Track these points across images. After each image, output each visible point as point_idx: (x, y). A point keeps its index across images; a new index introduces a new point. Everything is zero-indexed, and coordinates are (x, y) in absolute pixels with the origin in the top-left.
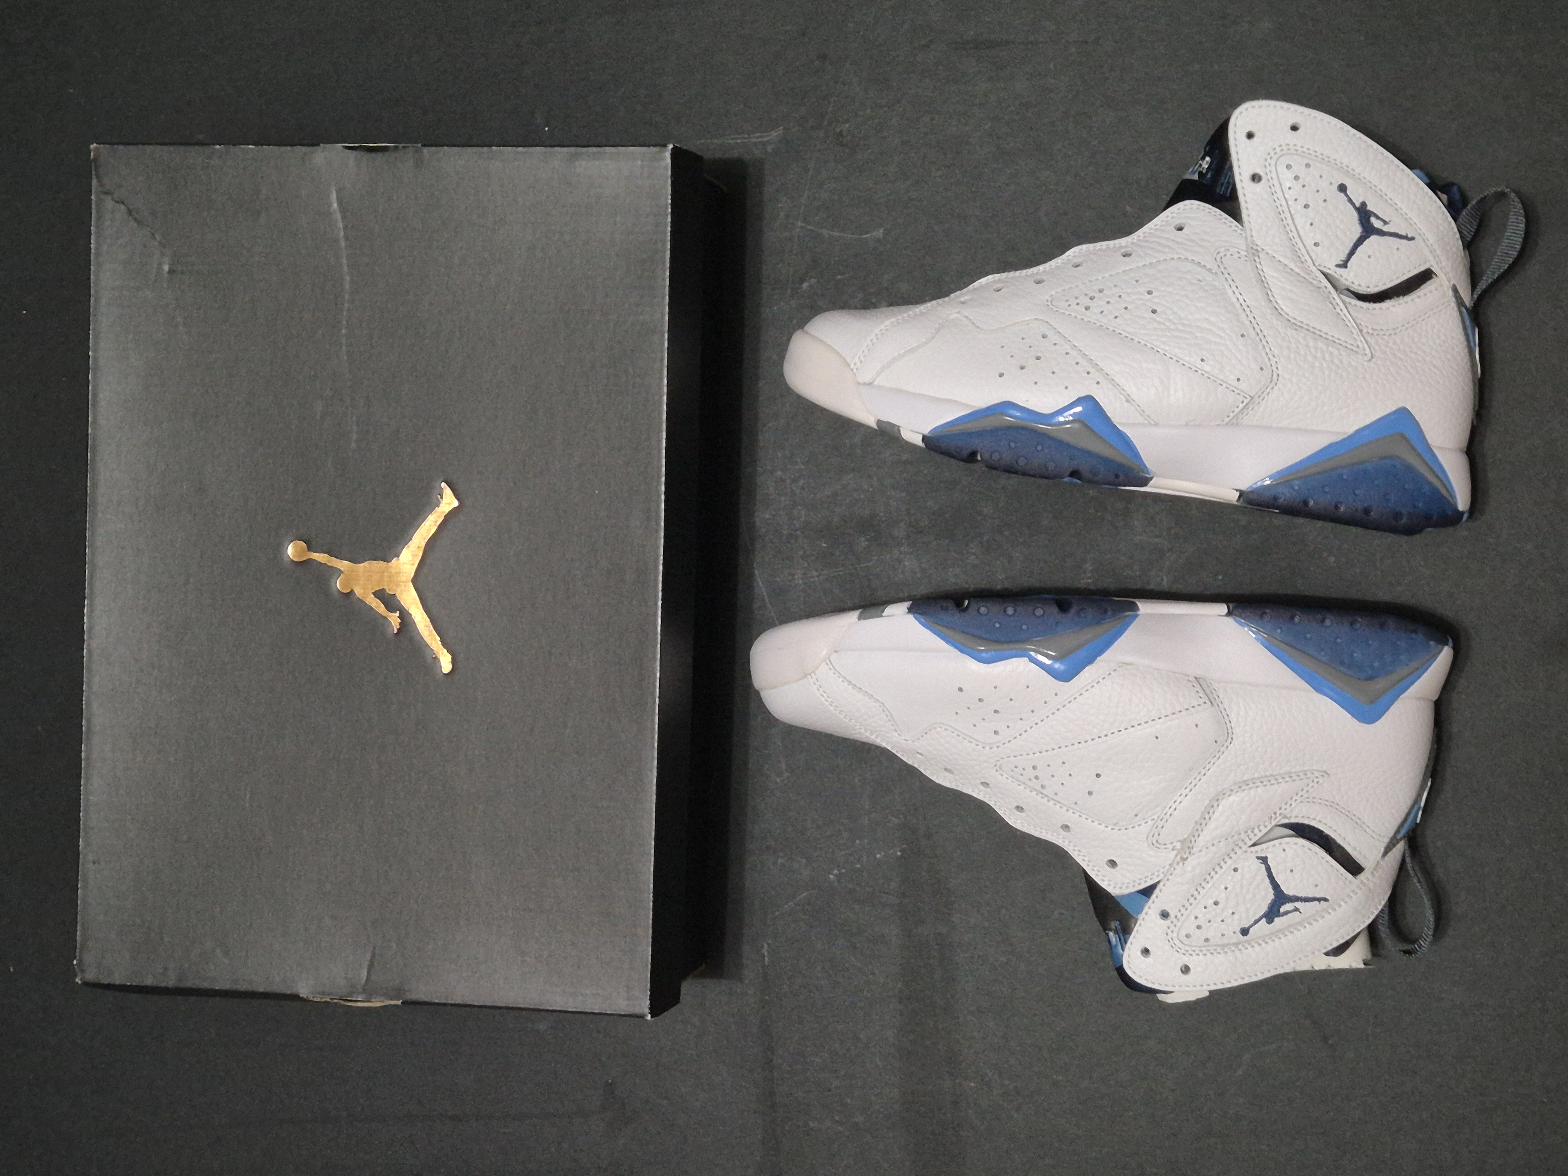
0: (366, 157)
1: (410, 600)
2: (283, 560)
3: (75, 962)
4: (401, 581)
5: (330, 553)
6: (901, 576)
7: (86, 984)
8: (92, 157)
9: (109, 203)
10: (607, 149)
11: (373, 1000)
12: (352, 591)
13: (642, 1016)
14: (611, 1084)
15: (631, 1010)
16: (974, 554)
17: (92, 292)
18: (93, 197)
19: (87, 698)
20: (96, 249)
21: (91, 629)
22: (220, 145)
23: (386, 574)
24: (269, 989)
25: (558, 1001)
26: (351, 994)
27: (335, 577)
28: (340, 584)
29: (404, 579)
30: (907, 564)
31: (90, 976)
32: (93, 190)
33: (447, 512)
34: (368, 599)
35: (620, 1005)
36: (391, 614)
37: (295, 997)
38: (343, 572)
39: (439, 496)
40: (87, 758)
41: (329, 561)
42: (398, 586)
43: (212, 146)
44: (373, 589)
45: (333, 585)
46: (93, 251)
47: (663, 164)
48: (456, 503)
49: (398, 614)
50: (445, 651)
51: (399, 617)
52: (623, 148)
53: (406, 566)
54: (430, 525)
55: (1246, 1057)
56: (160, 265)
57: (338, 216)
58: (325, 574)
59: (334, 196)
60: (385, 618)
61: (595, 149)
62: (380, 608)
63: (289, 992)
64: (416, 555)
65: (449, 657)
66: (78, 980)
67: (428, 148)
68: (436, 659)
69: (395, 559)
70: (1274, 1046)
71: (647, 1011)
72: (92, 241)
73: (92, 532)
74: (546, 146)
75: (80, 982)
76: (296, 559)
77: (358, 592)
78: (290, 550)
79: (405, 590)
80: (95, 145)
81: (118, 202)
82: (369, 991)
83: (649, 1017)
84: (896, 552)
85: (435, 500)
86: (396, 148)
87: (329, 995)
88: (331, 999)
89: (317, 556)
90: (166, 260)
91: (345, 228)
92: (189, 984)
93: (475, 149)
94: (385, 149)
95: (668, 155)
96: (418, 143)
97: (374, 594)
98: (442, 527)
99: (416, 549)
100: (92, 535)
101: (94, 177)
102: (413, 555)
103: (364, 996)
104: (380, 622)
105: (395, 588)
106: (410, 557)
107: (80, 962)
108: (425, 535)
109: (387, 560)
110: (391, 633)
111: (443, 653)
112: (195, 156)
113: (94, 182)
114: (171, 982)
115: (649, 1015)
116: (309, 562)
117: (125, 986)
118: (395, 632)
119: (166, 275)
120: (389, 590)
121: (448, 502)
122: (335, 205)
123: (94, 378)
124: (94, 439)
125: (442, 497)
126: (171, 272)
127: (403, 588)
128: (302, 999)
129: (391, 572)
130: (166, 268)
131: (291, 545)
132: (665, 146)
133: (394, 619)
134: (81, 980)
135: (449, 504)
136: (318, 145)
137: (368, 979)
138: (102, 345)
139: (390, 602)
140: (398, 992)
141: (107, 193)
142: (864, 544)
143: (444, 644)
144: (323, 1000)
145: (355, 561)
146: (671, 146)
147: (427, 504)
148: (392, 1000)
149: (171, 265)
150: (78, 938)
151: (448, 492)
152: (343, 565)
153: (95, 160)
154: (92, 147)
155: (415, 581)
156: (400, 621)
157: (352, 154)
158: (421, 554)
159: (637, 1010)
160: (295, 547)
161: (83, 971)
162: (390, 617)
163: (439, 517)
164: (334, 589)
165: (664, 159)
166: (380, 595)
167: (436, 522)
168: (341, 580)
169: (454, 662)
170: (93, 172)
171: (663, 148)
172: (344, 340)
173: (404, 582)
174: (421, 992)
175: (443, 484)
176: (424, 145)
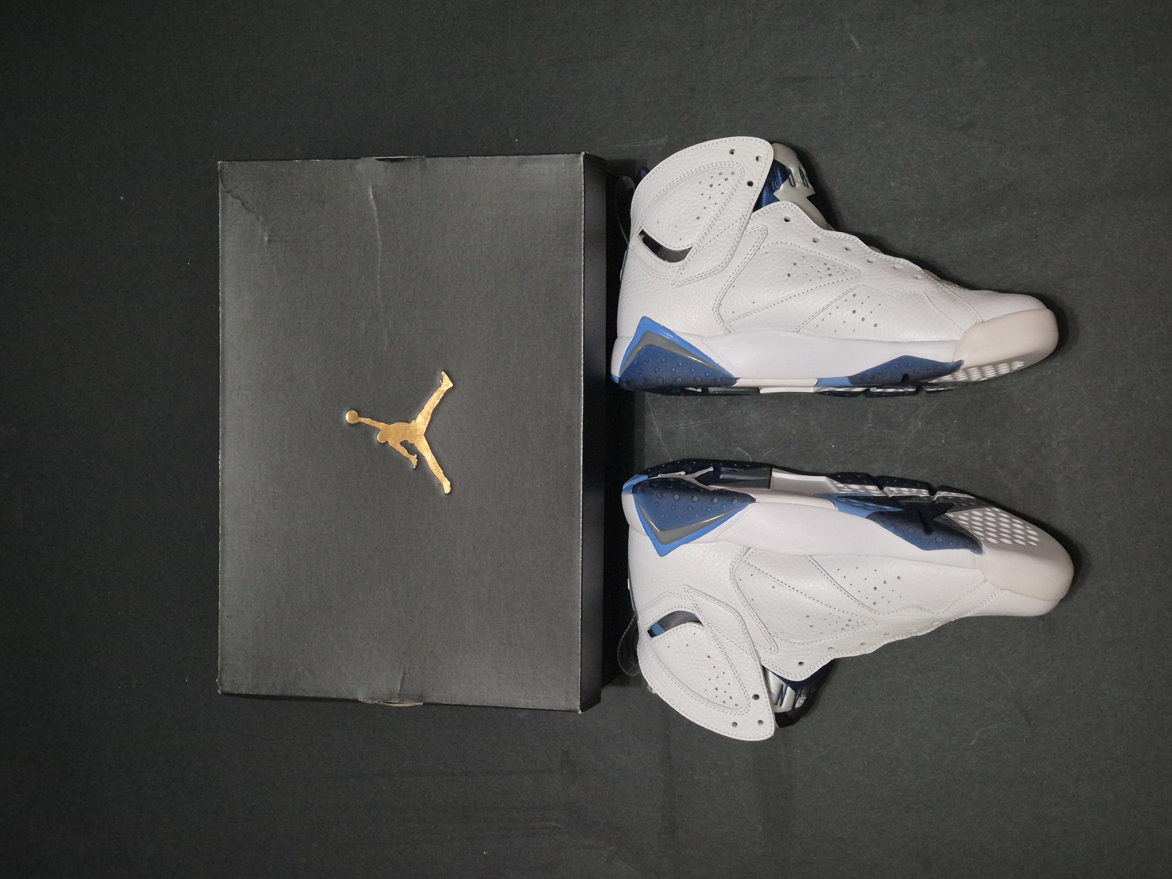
0: (390, 165)
1: (423, 447)
2: (343, 423)
3: (217, 680)
4: (417, 435)
5: (372, 418)
6: (748, 424)
7: (225, 694)
8: (219, 169)
9: (230, 199)
10: (543, 156)
11: (405, 703)
12: (387, 442)
13: (576, 711)
14: (566, 752)
15: (568, 708)
16: (795, 409)
17: (220, 255)
18: (220, 195)
19: (222, 513)
20: (222, 227)
21: (223, 468)
22: (298, 160)
23: (408, 431)
24: (339, 696)
25: (522, 703)
26: (391, 699)
27: (376, 434)
28: (379, 437)
29: (420, 434)
30: (751, 415)
31: (227, 689)
32: (220, 190)
33: (446, 390)
34: (397, 447)
35: (562, 704)
36: (411, 456)
37: (356, 701)
38: (381, 430)
39: (440, 381)
40: (223, 551)
41: (372, 423)
42: (415, 438)
43: (294, 161)
44: (400, 441)
45: (375, 438)
46: (220, 228)
47: (578, 165)
48: (451, 385)
49: (416, 456)
50: (446, 479)
51: (416, 458)
52: (553, 155)
53: (420, 425)
54: (435, 399)
55: (977, 733)
56: (263, 236)
57: (373, 203)
58: (370, 431)
59: (371, 190)
60: (408, 459)
61: (535, 157)
62: (405, 453)
63: (351, 698)
64: (427, 418)
65: (449, 483)
66: (219, 692)
67: (430, 158)
68: (440, 485)
69: (414, 421)
70: (996, 725)
71: (579, 708)
72: (220, 223)
73: (223, 407)
74: (503, 155)
75: (220, 693)
76: (351, 422)
77: (391, 442)
78: (347, 417)
79: (420, 441)
80: (220, 162)
81: (236, 198)
82: (402, 697)
83: (580, 712)
84: (744, 408)
85: (438, 383)
86: (409, 159)
87: (378, 699)
88: (379, 702)
89: (363, 420)
90: (266, 234)
91: (378, 211)
92: (289, 693)
93: (460, 158)
94: (403, 159)
95: (582, 159)
96: (423, 156)
97: (401, 443)
98: (442, 400)
99: (427, 414)
100: (223, 409)
101: (220, 182)
102: (425, 419)
103: (399, 700)
104: (403, 462)
105: (414, 439)
106: (423, 420)
107: (220, 679)
108: (432, 406)
109: (408, 422)
110: (412, 468)
111: (445, 480)
112: (283, 167)
113: (220, 185)
114: (277, 693)
115: (580, 711)
116: (359, 423)
117: (249, 695)
118: (415, 467)
119: (266, 243)
120: (410, 441)
121: (447, 384)
122: (371, 196)
123: (223, 309)
124: (223, 348)
125: (442, 381)
126: (269, 241)
127: (419, 439)
128: (360, 702)
129: (411, 430)
130: (266, 239)
131: (348, 413)
132: (580, 153)
133: (413, 460)
134: (221, 691)
135: (447, 385)
136: (360, 158)
137: (400, 690)
138: (227, 289)
139: (411, 448)
140: (420, 698)
141: (229, 192)
142: (724, 404)
143: (446, 475)
144: (374, 702)
145: (388, 423)
146: (583, 153)
147: (432, 385)
148: (416, 702)
149: (269, 236)
150: (219, 665)
151: (446, 378)
152: (381, 425)
153: (221, 171)
154: (219, 163)
155: (426, 435)
156: (417, 460)
157: (382, 163)
158: (430, 418)
159: (573, 708)
160: (350, 414)
161: (222, 686)
162: (411, 458)
163: (441, 394)
164: (375, 440)
165: (579, 161)
166: (404, 444)
167: (439, 396)
168: (380, 435)
169: (451, 486)
170: (220, 179)
171: (578, 155)
172: (379, 282)
173: (419, 435)
174: (435, 697)
175: (443, 373)
176: (428, 156)
